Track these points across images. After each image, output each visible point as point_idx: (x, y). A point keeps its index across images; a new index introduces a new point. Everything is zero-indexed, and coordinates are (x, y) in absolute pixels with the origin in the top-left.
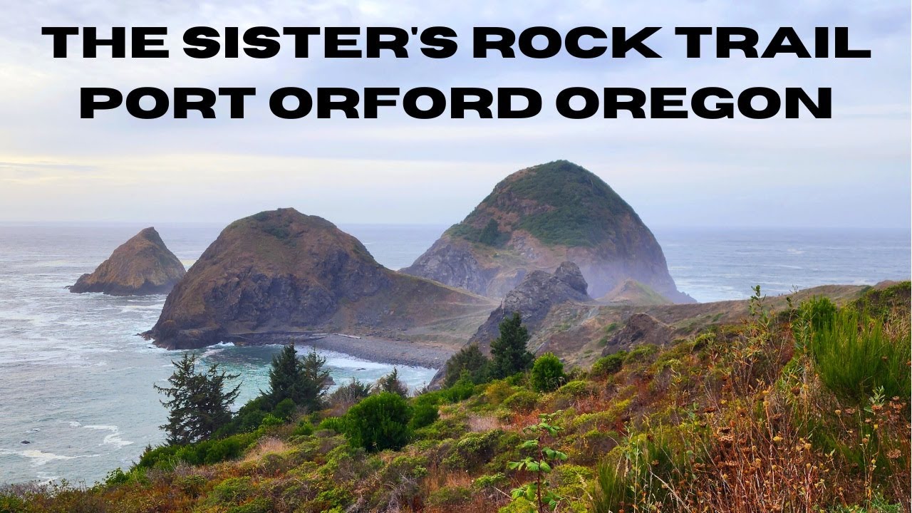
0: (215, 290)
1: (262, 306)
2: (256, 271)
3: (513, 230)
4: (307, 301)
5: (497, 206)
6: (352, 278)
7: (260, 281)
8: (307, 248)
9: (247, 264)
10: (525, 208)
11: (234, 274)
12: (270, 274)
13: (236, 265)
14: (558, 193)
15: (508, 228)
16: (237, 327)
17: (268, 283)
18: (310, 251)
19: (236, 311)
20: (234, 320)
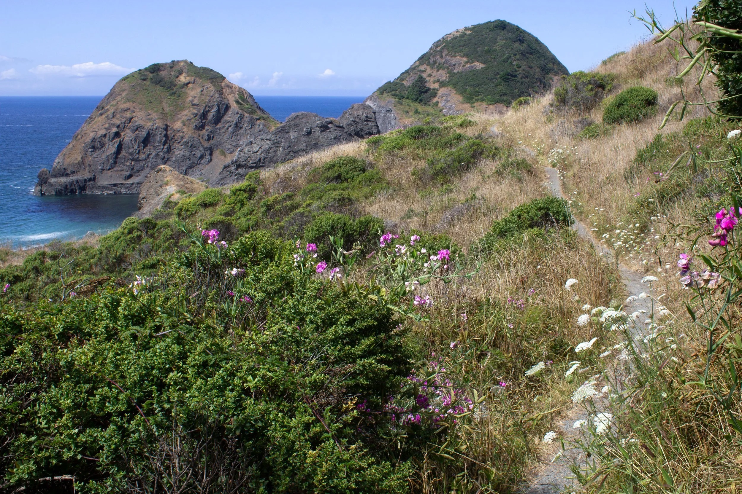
0: (94, 140)
1: (137, 156)
2: (136, 122)
3: (441, 87)
4: (179, 151)
5: (429, 64)
6: (230, 129)
7: (137, 132)
8: (190, 98)
9: (128, 115)
10: (455, 65)
11: (114, 125)
12: (149, 125)
13: (118, 116)
14: (488, 51)
15: (436, 86)
16: (111, 176)
17: (144, 134)
18: (192, 101)
19: (111, 161)
20: (109, 169)
